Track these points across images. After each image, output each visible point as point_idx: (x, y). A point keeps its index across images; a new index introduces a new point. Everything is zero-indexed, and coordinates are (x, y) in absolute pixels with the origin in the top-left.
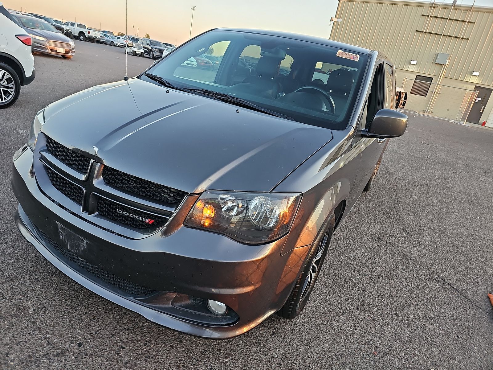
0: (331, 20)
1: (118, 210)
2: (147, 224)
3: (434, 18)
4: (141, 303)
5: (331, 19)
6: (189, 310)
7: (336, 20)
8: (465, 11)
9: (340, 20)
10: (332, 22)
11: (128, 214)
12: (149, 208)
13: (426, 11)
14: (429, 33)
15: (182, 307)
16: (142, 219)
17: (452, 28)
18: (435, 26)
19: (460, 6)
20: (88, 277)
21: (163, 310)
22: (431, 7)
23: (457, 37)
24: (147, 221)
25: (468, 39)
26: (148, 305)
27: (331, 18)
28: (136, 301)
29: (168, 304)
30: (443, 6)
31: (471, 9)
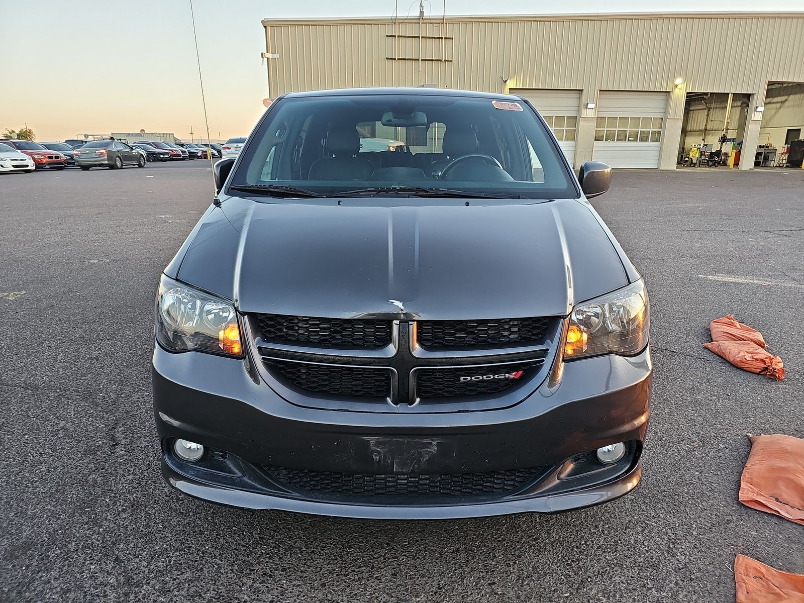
0: (262, 57)
1: (462, 378)
2: (513, 380)
3: (402, 38)
4: (524, 497)
5: (263, 55)
6: (580, 475)
7: (270, 56)
8: (436, 25)
9: (277, 56)
10: (265, 59)
11: (481, 378)
12: (514, 355)
13: (390, 30)
14: (403, 59)
15: (571, 476)
16: (505, 376)
17: (429, 49)
18: (406, 49)
19: (430, 19)
20: (423, 504)
21: (556, 491)
22: (395, 24)
23: (439, 60)
24: (513, 375)
25: (451, 61)
26: (534, 495)
27: (262, 53)
28: (516, 498)
29: (554, 480)
30: (410, 21)
31: (442, 21)
